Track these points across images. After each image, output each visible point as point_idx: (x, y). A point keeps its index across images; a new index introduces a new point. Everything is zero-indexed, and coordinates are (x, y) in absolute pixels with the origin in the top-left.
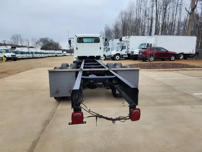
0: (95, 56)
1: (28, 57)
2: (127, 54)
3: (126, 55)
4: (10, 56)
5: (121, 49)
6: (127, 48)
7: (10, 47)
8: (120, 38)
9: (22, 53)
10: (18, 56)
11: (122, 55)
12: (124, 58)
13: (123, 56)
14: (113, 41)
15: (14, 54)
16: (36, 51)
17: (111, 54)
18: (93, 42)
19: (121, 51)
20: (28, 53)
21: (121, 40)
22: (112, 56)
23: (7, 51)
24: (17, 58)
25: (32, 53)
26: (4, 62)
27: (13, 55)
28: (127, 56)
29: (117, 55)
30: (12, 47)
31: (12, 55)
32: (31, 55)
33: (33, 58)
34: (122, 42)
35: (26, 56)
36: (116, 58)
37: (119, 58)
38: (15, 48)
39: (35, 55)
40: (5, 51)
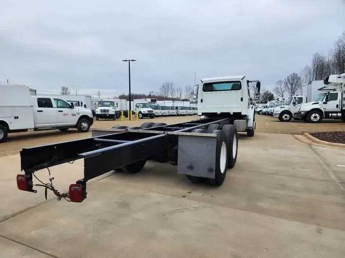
0: (232, 113)
1: (170, 114)
2: (339, 110)
3: (337, 112)
4: (147, 113)
5: (324, 101)
6: (339, 97)
7: (149, 100)
8: (325, 79)
9: (163, 108)
10: (157, 113)
11: (327, 113)
12: (332, 117)
13: (330, 114)
14: (310, 85)
15: (152, 110)
16: (182, 106)
17: (301, 110)
18: (230, 89)
19: (324, 103)
20: (172, 108)
21: (326, 82)
22: (303, 113)
23: (144, 106)
24: (154, 114)
25: (177, 108)
26: (137, 119)
27: (150, 111)
28: (340, 115)
29: (314, 112)
30: (152, 101)
31: (148, 111)
32: (174, 112)
33: (178, 115)
34: (330, 87)
35: (169, 112)
36: (312, 118)
37: (318, 118)
38: (155, 101)
39: (180, 112)
40: (142, 105)
